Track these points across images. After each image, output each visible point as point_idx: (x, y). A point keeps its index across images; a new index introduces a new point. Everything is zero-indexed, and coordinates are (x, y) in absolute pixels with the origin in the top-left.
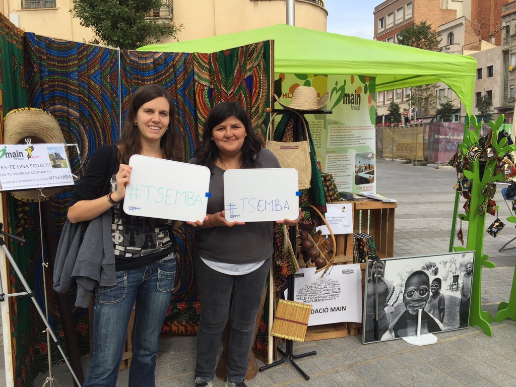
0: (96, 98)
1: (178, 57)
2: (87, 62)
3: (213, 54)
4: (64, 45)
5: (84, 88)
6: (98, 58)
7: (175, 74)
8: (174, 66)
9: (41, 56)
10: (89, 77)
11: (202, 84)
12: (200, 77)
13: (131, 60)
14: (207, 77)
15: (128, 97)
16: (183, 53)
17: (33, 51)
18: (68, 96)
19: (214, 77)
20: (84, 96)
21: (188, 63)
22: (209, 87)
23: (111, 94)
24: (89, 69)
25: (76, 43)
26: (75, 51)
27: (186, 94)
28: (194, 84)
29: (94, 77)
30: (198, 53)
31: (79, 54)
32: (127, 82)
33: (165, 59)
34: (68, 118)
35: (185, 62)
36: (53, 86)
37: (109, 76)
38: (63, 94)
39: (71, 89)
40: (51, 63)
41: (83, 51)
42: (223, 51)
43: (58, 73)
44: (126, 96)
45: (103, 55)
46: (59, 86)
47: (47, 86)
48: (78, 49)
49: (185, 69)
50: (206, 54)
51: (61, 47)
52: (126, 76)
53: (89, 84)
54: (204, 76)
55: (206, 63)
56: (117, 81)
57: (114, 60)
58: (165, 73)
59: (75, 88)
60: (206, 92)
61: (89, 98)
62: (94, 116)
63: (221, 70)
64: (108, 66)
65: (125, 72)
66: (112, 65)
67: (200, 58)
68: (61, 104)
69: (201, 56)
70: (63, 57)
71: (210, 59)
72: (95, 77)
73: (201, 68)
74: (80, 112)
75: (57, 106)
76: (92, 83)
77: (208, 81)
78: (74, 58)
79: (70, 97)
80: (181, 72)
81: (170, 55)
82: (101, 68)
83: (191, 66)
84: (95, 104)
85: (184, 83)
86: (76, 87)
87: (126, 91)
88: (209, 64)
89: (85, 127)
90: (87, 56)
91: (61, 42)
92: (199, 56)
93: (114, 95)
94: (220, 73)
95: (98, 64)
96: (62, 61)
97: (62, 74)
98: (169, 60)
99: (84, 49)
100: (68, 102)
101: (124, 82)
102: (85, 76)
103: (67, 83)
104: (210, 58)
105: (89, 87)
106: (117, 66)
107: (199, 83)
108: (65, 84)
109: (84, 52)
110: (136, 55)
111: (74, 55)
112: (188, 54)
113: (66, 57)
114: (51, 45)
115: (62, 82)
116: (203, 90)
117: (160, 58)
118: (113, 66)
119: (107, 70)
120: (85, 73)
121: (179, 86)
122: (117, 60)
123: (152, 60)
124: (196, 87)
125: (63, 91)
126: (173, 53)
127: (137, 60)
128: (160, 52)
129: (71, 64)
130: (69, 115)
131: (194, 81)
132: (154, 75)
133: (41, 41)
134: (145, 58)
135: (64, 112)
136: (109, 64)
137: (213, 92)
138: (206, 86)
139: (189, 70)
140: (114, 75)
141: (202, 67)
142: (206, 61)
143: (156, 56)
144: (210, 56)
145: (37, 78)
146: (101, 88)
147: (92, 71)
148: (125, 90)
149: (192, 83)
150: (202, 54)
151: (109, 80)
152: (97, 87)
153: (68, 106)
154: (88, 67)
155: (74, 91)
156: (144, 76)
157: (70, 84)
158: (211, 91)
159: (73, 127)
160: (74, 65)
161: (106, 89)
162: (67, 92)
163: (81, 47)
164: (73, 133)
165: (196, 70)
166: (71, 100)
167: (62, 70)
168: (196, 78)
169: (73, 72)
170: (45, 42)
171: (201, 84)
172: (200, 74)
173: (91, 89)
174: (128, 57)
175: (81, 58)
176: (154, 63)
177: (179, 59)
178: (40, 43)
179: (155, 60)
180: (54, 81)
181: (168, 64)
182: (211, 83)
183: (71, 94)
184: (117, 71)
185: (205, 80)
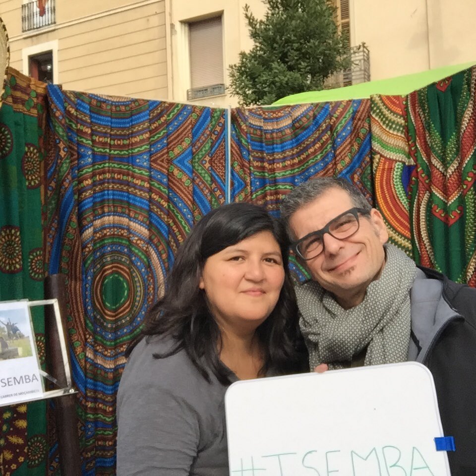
0: (182, 200)
1: (340, 110)
2: (167, 136)
3: (414, 95)
4: (126, 106)
5: (160, 182)
6: (188, 126)
7: (334, 143)
8: (331, 128)
9: (81, 128)
10: (170, 161)
11: (390, 159)
12: (384, 145)
13: (250, 126)
14: (402, 144)
15: (243, 194)
16: (350, 101)
17: (57, 118)
18: (129, 198)
19: (415, 142)
20: (161, 197)
21: (359, 119)
22: (404, 163)
23: (212, 192)
24: (169, 147)
25: (148, 101)
26: (144, 116)
27: (356, 180)
28: (372, 159)
29: (179, 162)
30: (380, 96)
31: (151, 121)
32: (242, 166)
33: (315, 117)
34: (129, 240)
35: (353, 118)
36: (102, 182)
37: (208, 159)
38: (122, 196)
39: (135, 186)
40: (101, 139)
41: (160, 116)
42: (434, 84)
43: (111, 158)
44: (239, 193)
45: (197, 120)
46: (113, 181)
47: (89, 182)
48: (152, 111)
49: (355, 132)
50: (398, 97)
51: (120, 111)
52: (241, 157)
53: (170, 175)
54: (392, 141)
55: (398, 114)
56: (224, 167)
57: (218, 129)
58: (314, 143)
59: (143, 183)
60: (397, 173)
61: (169, 200)
62: (178, 233)
63: (429, 126)
64: (206, 139)
65: (240, 150)
66: (214, 137)
67: (385, 104)
68: (115, 213)
69: (387, 102)
70: (123, 129)
71: (406, 107)
72: (181, 162)
73: (387, 125)
74: (150, 227)
75: (106, 218)
76: (176, 172)
77: (401, 151)
78: (144, 129)
79: (134, 200)
80: (345, 138)
81: (323, 108)
82: (193, 144)
83: (366, 125)
84: (180, 210)
85: (351, 160)
86: (145, 181)
87: (240, 185)
88: (405, 115)
89: (160, 255)
90: (168, 124)
91: (119, 102)
92: (383, 102)
93: (218, 193)
94: (429, 130)
95: (188, 137)
96: (120, 135)
97: (120, 159)
98: (321, 117)
99: (162, 111)
100: (130, 211)
101: (237, 168)
102: (162, 161)
103: (128, 175)
104: (407, 104)
105: (169, 180)
106: (225, 140)
107: (381, 156)
108: (125, 178)
109: (163, 116)
110: (260, 115)
111: (143, 123)
112: (360, 102)
113: (129, 128)
114: (100, 107)
115: (119, 173)
116: (390, 169)
117: (305, 115)
118: (217, 139)
119: (204, 147)
120: (163, 155)
121: (339, 167)
122: (224, 128)
123: (288, 122)
124: (375, 165)
125: (122, 190)
126: (331, 103)
127: (262, 124)
128: (305, 105)
129: (138, 139)
130: (130, 233)
131: (372, 152)
132: (292, 149)
133: (82, 101)
134: (277, 118)
135: (123, 229)
136: (208, 135)
137: (414, 173)
138: (396, 161)
139: (363, 132)
140: (217, 157)
141: (390, 123)
142: (399, 111)
143: (297, 113)
144: (407, 100)
145: (65, 169)
146: (193, 181)
147: (177, 150)
148: (238, 182)
149: (368, 159)
150: (388, 97)
151: (207, 165)
152: (184, 179)
153: (129, 217)
154: (168, 144)
155: (141, 188)
156: (273, 154)
157: (133, 177)
158: (408, 172)
159: (137, 255)
160: (142, 141)
161: (203, 183)
162: (128, 192)
163: (156, 108)
164: (137, 268)
165: (376, 130)
166: (134, 205)
167: (121, 151)
168: (376, 146)
169: (141, 154)
170: (90, 104)
171: (386, 158)
172: (384, 137)
173: (173, 183)
174: (245, 120)
175: (156, 128)
176: (293, 126)
177: (342, 113)
178: (80, 105)
179: (295, 121)
180: (104, 173)
181: (320, 126)
182: (409, 155)
183: (135, 195)
184: (225, 147)
185: (396, 149)
